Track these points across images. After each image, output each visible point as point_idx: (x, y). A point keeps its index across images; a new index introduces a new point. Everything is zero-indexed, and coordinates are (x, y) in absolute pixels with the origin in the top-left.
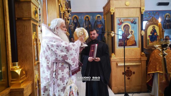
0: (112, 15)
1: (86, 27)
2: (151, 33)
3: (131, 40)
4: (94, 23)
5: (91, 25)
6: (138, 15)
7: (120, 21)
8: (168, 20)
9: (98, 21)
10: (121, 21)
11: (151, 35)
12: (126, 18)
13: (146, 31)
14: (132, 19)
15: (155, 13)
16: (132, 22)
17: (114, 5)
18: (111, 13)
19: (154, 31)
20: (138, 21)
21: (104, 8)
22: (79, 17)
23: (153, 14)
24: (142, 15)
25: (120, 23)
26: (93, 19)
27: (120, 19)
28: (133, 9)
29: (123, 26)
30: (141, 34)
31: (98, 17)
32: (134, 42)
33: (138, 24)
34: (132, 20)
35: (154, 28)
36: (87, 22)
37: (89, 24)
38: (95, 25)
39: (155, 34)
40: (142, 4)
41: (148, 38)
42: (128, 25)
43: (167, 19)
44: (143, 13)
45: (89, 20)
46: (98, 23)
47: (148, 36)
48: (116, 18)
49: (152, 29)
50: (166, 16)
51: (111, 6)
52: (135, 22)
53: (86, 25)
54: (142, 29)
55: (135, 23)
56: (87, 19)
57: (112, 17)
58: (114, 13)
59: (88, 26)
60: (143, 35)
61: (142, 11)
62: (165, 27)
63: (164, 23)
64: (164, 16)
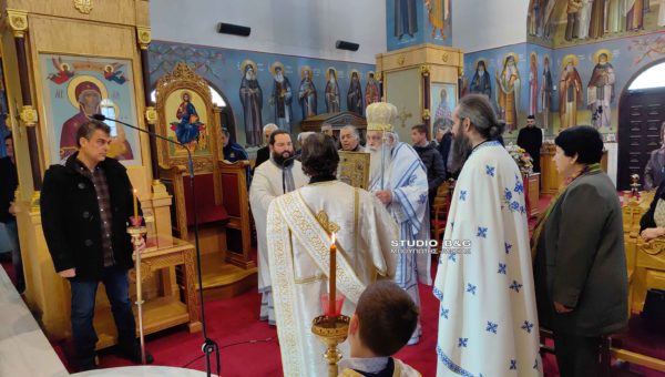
2: (179, 117)
6: (130, 51)
7: (59, 69)
8: (251, 81)
10: (65, 67)
11: (180, 121)
12: (85, 59)
13: (161, 110)
14: (107, 65)
15: (213, 55)
18: (12, 30)
19: (188, 110)
20: (132, 72)
23: (209, 58)
24: (143, 55)
28: (105, 29)
29: (74, 88)
30: (146, 119)
32: (124, 148)
33: (129, 85)
34: (109, 69)
35: (186, 98)
39: (193, 119)
40: (141, 16)
41: (171, 134)
42: (93, 86)
43: (248, 77)
44: (145, 48)
47: (169, 126)
48: (40, 53)
49: (181, 102)
51: (10, 2)
52: (119, 76)
54: (148, 103)
57: (21, 46)
60: (151, 121)
61: (141, 40)
62: (244, 100)
63: (243, 90)
64: (240, 66)
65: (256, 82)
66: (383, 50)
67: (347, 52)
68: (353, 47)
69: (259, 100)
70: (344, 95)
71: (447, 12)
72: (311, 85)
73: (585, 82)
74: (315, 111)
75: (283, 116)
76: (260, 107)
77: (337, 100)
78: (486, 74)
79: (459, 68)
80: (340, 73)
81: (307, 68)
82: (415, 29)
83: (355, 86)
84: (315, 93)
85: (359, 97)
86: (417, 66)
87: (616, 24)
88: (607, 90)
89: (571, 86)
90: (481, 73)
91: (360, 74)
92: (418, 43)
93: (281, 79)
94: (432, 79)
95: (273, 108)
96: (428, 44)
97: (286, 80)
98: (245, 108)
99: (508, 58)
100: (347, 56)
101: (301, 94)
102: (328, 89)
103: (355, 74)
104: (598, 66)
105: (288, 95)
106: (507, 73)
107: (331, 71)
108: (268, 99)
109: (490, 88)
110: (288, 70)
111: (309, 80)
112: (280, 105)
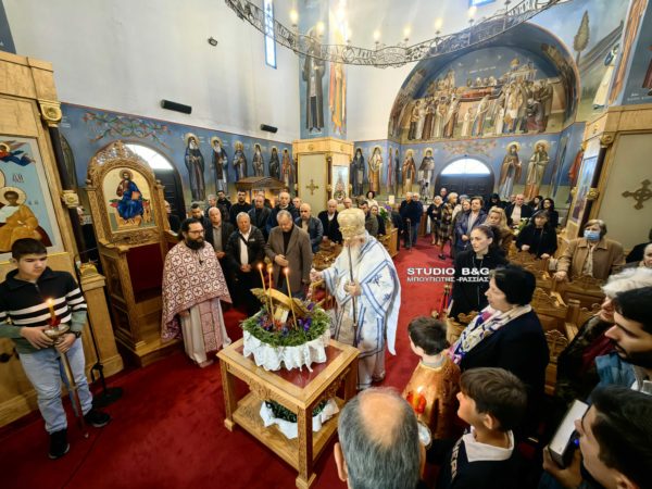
2: (119, 194)
8: (194, 150)
11: (120, 199)
15: (159, 127)
19: (130, 187)
23: (155, 129)
32: (37, 235)
35: (127, 176)
39: (136, 196)
43: (191, 147)
50: (190, 140)
52: (19, 157)
62: (188, 165)
63: (188, 157)
64: (184, 138)
65: (198, 150)
67: (269, 133)
68: (274, 130)
69: (201, 165)
70: (266, 164)
71: (343, 114)
72: (243, 156)
73: (418, 167)
74: (246, 175)
75: (221, 178)
76: (203, 171)
77: (261, 167)
78: (362, 158)
80: (263, 148)
81: (239, 142)
82: (323, 125)
83: (275, 157)
84: (245, 161)
85: (278, 165)
87: (437, 133)
88: (429, 173)
89: (410, 168)
90: (359, 157)
91: (278, 151)
93: (218, 150)
95: (213, 171)
97: (223, 150)
98: (190, 172)
99: (376, 149)
100: (268, 136)
101: (235, 162)
102: (255, 159)
103: (274, 150)
104: (426, 158)
105: (225, 162)
107: (257, 146)
108: (209, 164)
109: (364, 167)
110: (225, 143)
111: (241, 152)
112: (218, 169)
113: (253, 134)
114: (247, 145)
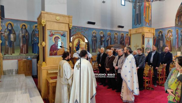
0: (43, 27)
1: (23, 35)
3: (61, 51)
4: (32, 32)
5: (28, 34)
6: (67, 29)
7: (51, 33)
9: (35, 30)
11: (77, 46)
12: (57, 31)
13: (73, 43)
14: (62, 33)
15: (86, 29)
16: (62, 35)
17: (45, 18)
18: (42, 25)
19: (79, 43)
20: (67, 34)
21: (38, 19)
22: (15, 25)
23: (85, 30)
24: (70, 30)
25: (51, 34)
26: (31, 28)
27: (51, 31)
28: (62, 24)
29: (54, 38)
30: (69, 46)
31: (36, 26)
33: (66, 37)
36: (23, 30)
37: (26, 32)
38: (33, 34)
40: (70, 21)
42: (58, 37)
43: (94, 35)
44: (71, 29)
45: (25, 28)
46: (36, 32)
47: (74, 47)
48: (48, 30)
51: (42, 18)
53: (22, 33)
54: (70, 41)
55: (65, 36)
56: (24, 27)
57: (44, 28)
58: (45, 25)
59: (24, 35)
60: (70, 46)
61: (70, 27)
62: (92, 41)
63: (92, 38)
64: (92, 32)
66: (131, 28)
67: (121, 28)
68: (123, 27)
69: (96, 41)
70: (119, 40)
71: (150, 18)
74: (111, 44)
75: (102, 45)
77: (117, 41)
78: (162, 35)
79: (153, 33)
81: (109, 32)
82: (141, 23)
83: (122, 37)
84: (111, 39)
85: (123, 40)
86: (141, 33)
92: (141, 27)
93: (102, 35)
94: (145, 36)
95: (99, 43)
96: (144, 27)
99: (169, 31)
101: (107, 39)
102: (115, 38)
103: (122, 34)
105: (104, 39)
106: (169, 35)
107: (116, 33)
109: (163, 39)
111: (110, 36)
112: (101, 42)
113: (115, 29)
114: (112, 33)
